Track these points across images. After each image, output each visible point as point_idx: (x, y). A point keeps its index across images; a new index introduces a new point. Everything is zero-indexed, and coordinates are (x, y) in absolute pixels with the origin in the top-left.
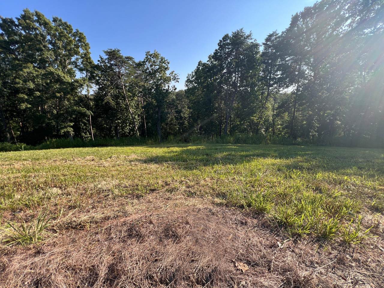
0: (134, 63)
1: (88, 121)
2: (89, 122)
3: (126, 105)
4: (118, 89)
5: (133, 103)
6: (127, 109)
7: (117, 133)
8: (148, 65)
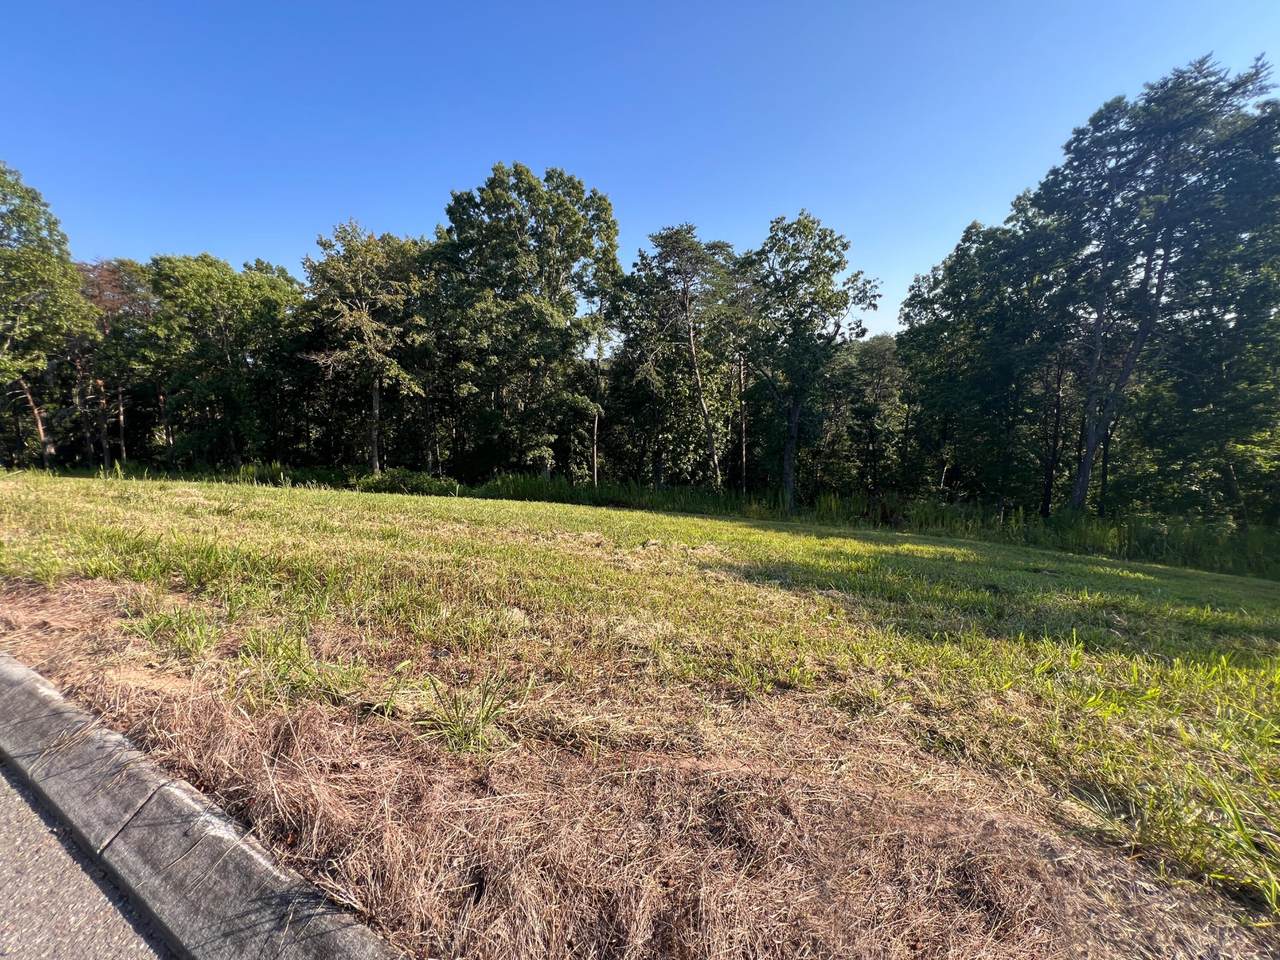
0: (731, 259)
1: (590, 431)
2: (592, 434)
3: (695, 388)
4: (677, 340)
5: (714, 384)
6: (694, 400)
7: (657, 471)
8: (774, 260)
